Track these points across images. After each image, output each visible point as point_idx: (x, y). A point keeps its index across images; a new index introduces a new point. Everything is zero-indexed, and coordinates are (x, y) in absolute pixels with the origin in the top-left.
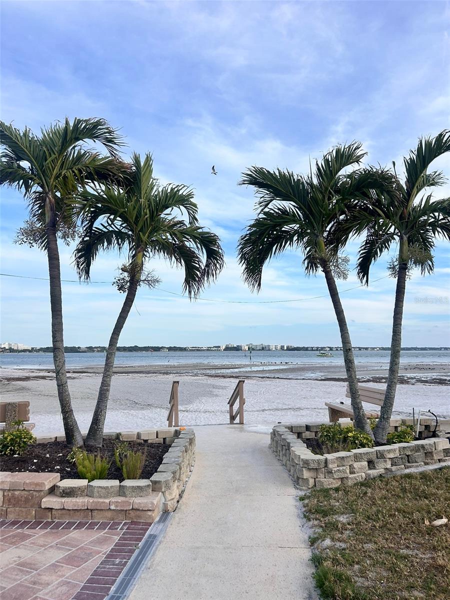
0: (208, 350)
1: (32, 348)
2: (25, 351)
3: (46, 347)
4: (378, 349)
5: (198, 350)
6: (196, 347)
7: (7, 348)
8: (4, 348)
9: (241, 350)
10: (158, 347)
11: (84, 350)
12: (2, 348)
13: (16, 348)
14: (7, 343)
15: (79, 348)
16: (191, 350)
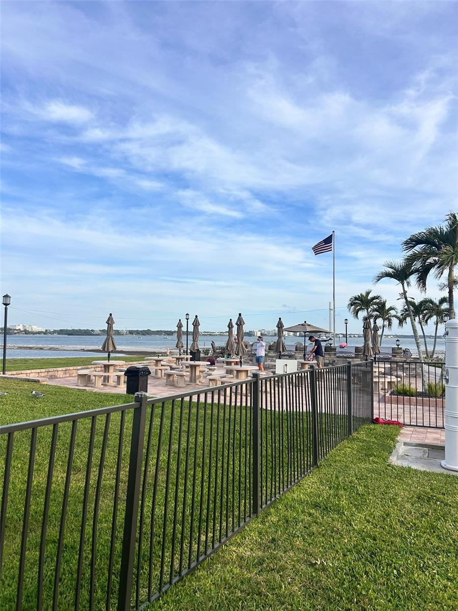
0: (220, 335)
1: (46, 330)
2: (39, 333)
3: (59, 329)
4: (392, 336)
5: (210, 335)
6: (208, 332)
7: (22, 330)
8: (19, 329)
9: (254, 335)
10: (170, 332)
11: (97, 333)
12: (17, 330)
13: (30, 330)
14: (21, 325)
15: (92, 330)
16: (203, 335)
